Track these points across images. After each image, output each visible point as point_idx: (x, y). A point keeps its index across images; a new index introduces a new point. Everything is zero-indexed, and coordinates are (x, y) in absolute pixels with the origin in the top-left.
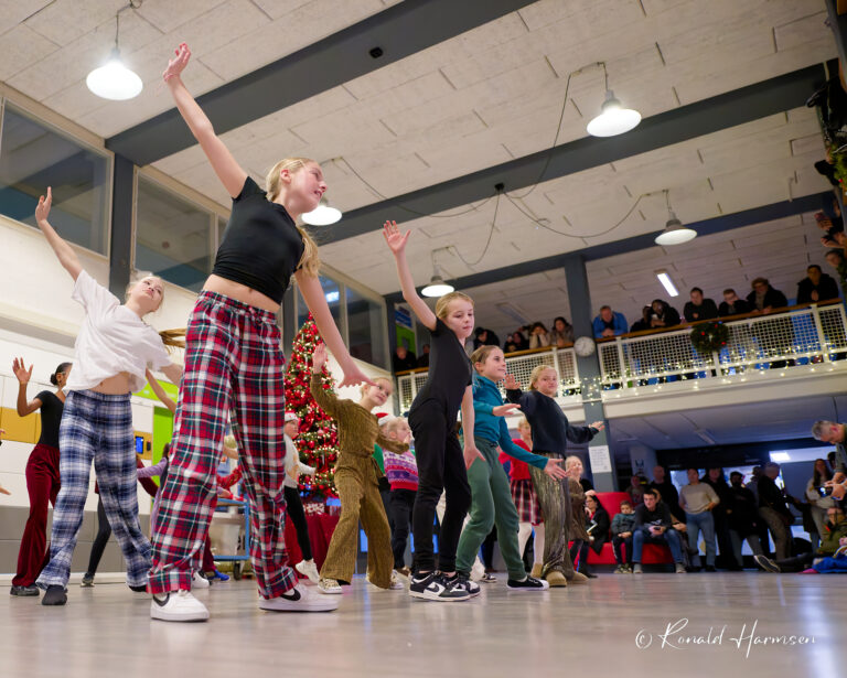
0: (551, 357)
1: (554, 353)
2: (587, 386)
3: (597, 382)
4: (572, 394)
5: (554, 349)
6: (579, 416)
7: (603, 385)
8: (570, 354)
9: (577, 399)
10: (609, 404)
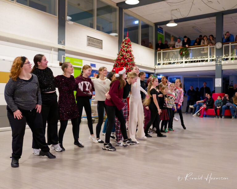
0: (208, 48)
1: (209, 47)
2: (217, 59)
3: (221, 57)
4: (212, 61)
6: (214, 68)
7: (223, 59)
8: (214, 47)
9: (214, 63)
10: (223, 65)
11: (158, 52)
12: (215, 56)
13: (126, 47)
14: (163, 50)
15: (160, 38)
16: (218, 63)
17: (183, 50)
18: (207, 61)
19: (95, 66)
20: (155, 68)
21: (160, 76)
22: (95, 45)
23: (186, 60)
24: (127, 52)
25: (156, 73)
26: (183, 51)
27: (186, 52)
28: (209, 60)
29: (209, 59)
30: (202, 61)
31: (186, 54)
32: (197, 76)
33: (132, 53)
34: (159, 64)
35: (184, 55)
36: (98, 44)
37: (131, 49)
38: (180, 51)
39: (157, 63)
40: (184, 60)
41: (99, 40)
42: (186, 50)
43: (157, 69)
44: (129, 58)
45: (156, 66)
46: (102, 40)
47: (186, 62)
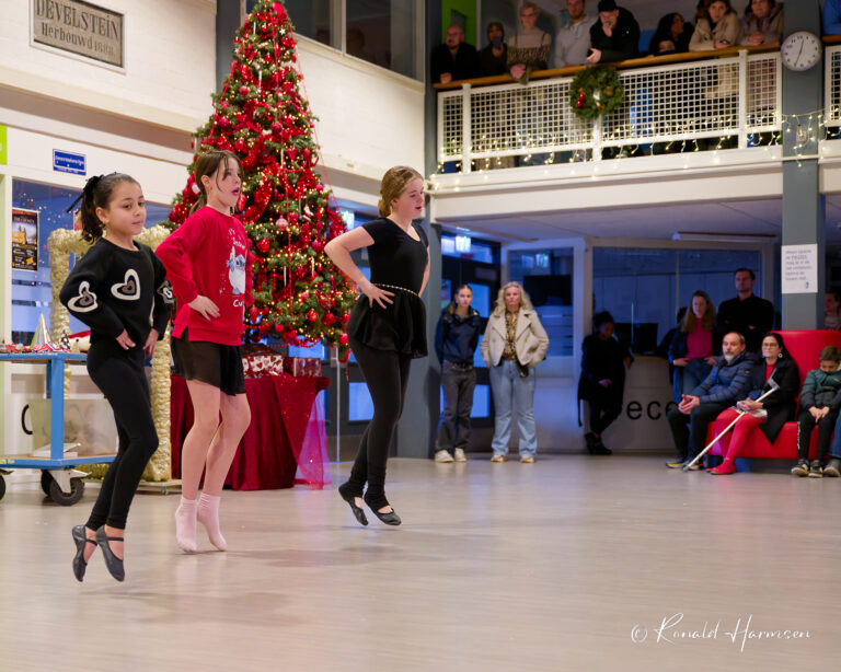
0: (735, 68)
1: (742, 60)
2: (794, 130)
3: (815, 122)
4: (764, 143)
5: (743, 52)
6: (773, 185)
7: (825, 129)
8: (771, 64)
9: (773, 154)
10: (830, 166)
11: (442, 96)
12: (777, 114)
13: (264, 51)
14: (474, 86)
15: (454, 13)
16: (800, 156)
17: (591, 81)
18: (732, 143)
19: (82, 167)
20: (430, 187)
21: (458, 238)
22: (82, 41)
23: (611, 143)
24: (269, 83)
25: (432, 221)
26: (592, 89)
27: (609, 93)
28: (743, 141)
29: (744, 130)
30: (707, 144)
31: (612, 102)
32: (669, 238)
33: (301, 93)
34: (452, 167)
35: (595, 115)
36: (96, 38)
37: (295, 66)
38: (575, 86)
39: (437, 162)
40: (598, 140)
41: (103, 15)
42: (608, 81)
43: (438, 196)
44: (282, 120)
45: (433, 176)
46: (120, 15)
47: (608, 154)
